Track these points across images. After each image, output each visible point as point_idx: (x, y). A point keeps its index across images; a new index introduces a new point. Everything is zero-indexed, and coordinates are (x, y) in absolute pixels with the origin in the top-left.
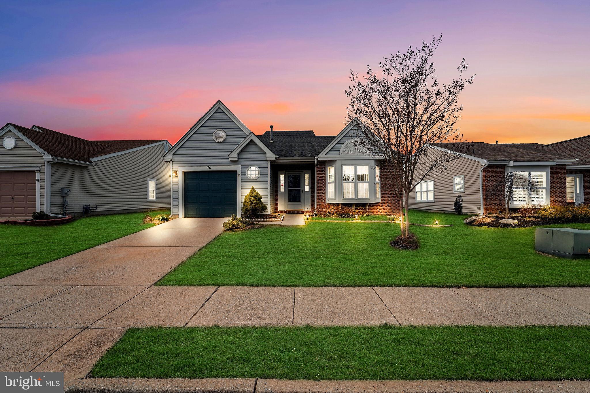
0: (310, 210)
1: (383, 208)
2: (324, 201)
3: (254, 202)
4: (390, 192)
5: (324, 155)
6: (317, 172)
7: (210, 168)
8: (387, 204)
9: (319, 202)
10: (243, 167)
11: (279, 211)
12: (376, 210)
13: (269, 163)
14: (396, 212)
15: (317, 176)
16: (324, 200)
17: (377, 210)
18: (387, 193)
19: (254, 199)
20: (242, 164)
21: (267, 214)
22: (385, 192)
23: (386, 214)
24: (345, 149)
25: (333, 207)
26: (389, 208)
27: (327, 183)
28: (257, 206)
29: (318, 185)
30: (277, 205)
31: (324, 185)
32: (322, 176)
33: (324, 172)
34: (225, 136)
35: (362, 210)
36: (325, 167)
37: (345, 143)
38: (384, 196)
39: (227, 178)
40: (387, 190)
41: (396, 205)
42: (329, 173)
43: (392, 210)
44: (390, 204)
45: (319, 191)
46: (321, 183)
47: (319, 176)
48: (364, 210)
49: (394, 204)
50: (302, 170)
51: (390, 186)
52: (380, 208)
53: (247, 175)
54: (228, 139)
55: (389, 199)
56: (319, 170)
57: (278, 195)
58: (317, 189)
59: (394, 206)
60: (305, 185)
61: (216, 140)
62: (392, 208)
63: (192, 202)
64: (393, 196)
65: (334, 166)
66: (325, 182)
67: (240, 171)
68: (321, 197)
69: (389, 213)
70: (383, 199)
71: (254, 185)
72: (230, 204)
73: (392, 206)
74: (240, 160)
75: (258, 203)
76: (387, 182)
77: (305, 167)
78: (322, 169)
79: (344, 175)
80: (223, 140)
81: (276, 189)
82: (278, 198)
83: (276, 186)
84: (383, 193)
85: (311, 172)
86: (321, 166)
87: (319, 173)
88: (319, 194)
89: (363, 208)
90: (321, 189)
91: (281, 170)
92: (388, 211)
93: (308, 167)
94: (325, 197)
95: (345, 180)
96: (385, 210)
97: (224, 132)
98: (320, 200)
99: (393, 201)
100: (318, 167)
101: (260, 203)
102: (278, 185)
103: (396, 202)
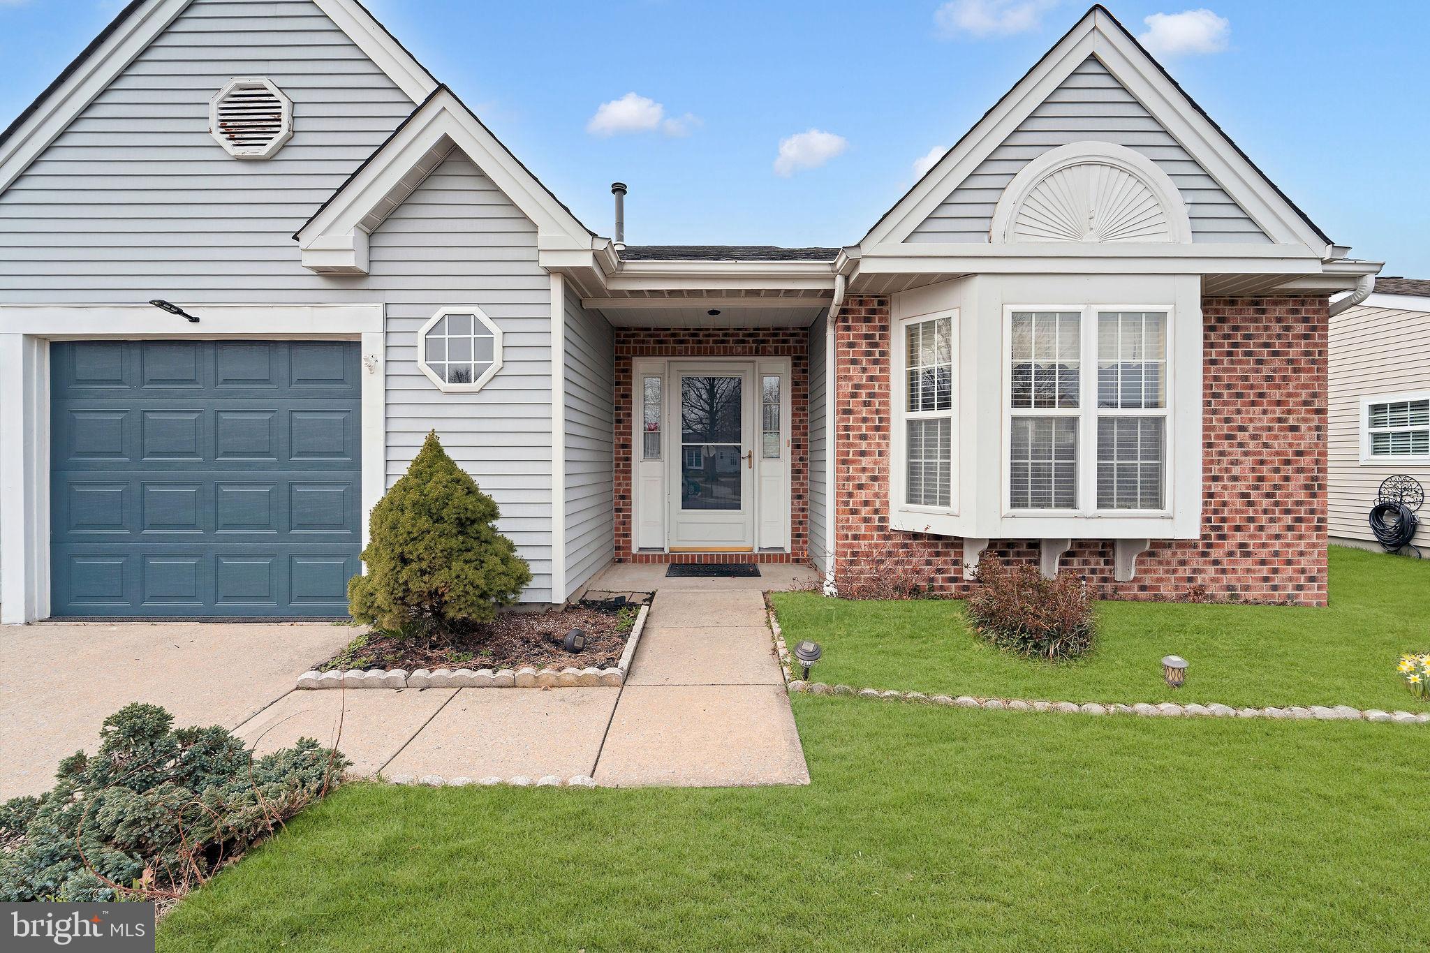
0: (788, 550)
1: (1216, 562)
2: (882, 519)
3: (421, 547)
4: (1253, 470)
5: (894, 245)
6: (837, 354)
7: (196, 320)
8: (1239, 537)
9: (849, 528)
10: (393, 311)
11: (635, 556)
12: (1175, 571)
13: (556, 288)
14: (1285, 588)
15: (839, 378)
16: (877, 517)
17: (1180, 574)
18: (1235, 478)
19: (424, 523)
20: (390, 297)
21: (543, 604)
22: (1227, 470)
23: (1232, 596)
24: (1026, 211)
25: (930, 554)
26: (1248, 563)
27: (899, 415)
28: (437, 582)
29: (847, 428)
30: (624, 523)
31: (877, 429)
32: (871, 378)
33: (883, 353)
34: (285, 118)
35: (1093, 571)
36: (884, 328)
37: (1027, 174)
38: (1221, 495)
39: (306, 381)
40: (1235, 462)
41: (1288, 545)
42: (912, 359)
43: (1265, 571)
44: (1252, 537)
45: (852, 462)
46: (865, 420)
47: (850, 378)
48: (1102, 571)
49: (1277, 537)
50: (751, 354)
51: (1254, 437)
52: (1198, 562)
53: (422, 365)
54: (300, 139)
55: (1247, 512)
56: (851, 345)
57: (630, 478)
58: (838, 454)
59: (1276, 554)
60: (765, 429)
61: (228, 145)
62: (1263, 562)
63: (100, 526)
64: (1268, 496)
65: (954, 314)
66: (888, 412)
67: (382, 336)
68: (863, 495)
69: (1247, 588)
70: (1216, 512)
71: (438, 426)
72: (327, 538)
73: (1263, 554)
74: (378, 269)
75: (449, 555)
76: (1239, 412)
77: (763, 342)
78: (872, 337)
79: (1020, 372)
80: (271, 144)
81: (624, 446)
82: (629, 491)
83: (621, 434)
84: (1215, 479)
85: (794, 365)
86: (867, 320)
87: (854, 362)
88: (848, 479)
89: (1098, 563)
90: (863, 454)
91: (648, 355)
92: (1239, 580)
93: (777, 341)
94: (886, 495)
95: (1020, 399)
96: (1224, 571)
97: (278, 95)
98: (854, 512)
99: (1272, 520)
100: (848, 328)
101: (469, 556)
102: (630, 427)
103: (1290, 528)
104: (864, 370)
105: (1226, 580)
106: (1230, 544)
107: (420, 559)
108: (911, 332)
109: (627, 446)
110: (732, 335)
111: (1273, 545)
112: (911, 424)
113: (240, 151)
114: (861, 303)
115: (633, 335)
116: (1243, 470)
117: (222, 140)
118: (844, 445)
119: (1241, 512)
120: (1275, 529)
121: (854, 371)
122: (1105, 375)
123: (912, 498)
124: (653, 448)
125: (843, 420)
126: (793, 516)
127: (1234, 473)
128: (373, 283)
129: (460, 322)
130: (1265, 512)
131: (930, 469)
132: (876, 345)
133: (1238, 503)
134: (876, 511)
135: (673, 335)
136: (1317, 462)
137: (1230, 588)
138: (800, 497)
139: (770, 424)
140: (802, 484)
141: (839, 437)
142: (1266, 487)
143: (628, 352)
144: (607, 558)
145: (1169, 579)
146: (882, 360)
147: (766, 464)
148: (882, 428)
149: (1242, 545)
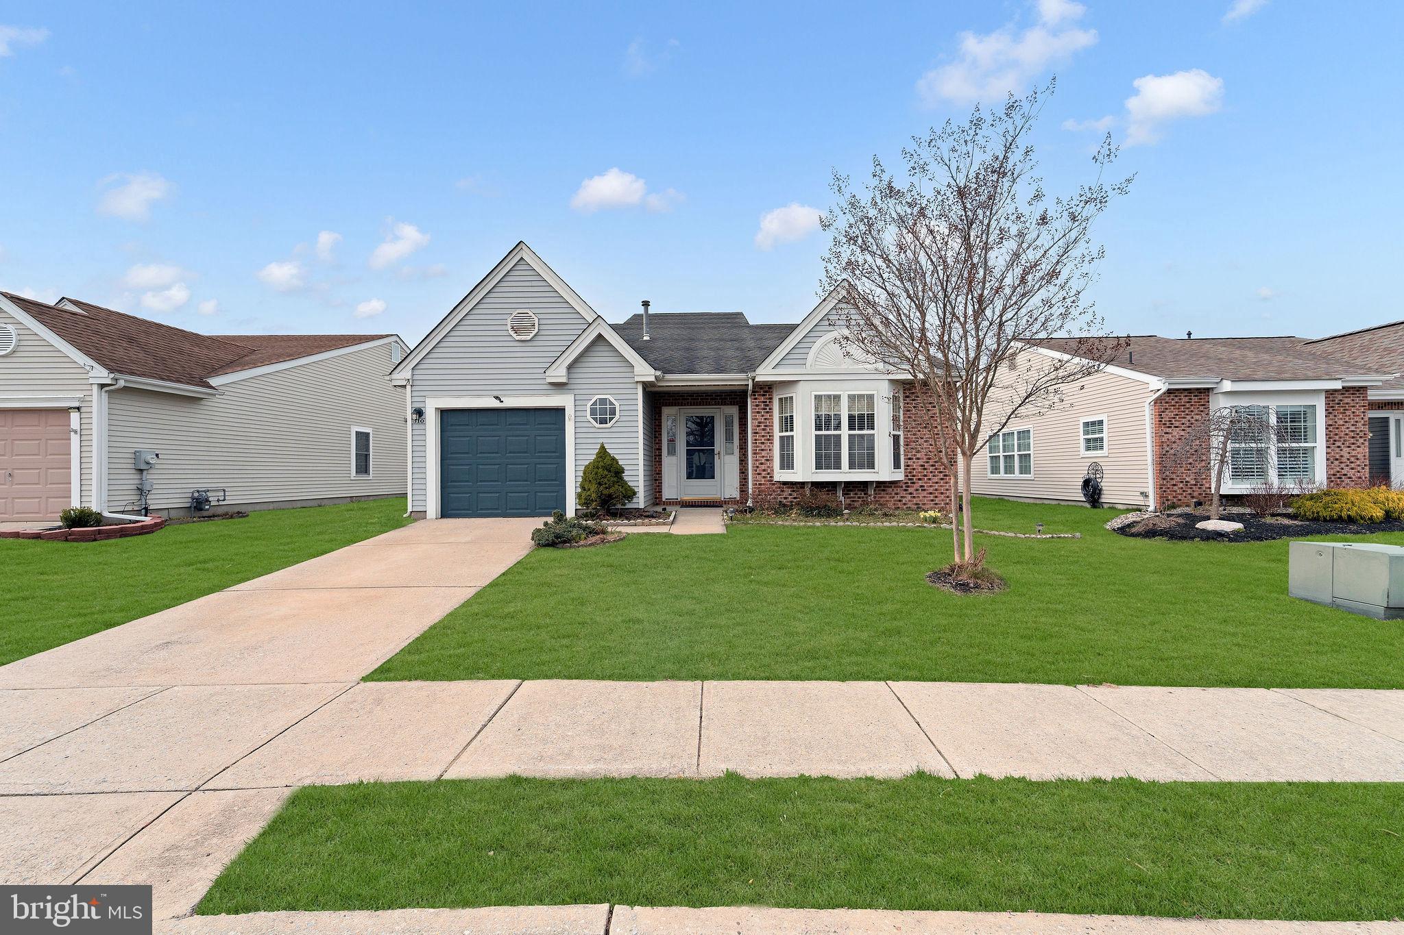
0: (738, 499)
1: (911, 494)
2: (771, 477)
3: (606, 480)
4: (926, 455)
5: (769, 370)
6: (752, 407)
7: (502, 402)
8: (920, 483)
9: (757, 480)
10: (578, 397)
11: (664, 502)
12: (894, 497)
13: (640, 388)
14: (940, 504)
15: (753, 418)
16: (769, 476)
17: (896, 498)
18: (918, 459)
19: (605, 472)
20: (577, 392)
21: (635, 509)
22: (915, 455)
23: (918, 508)
24: (819, 356)
25: (791, 491)
26: (925, 494)
27: (777, 434)
28: (611, 491)
29: (756, 440)
30: (659, 486)
31: (768, 440)
32: (765, 419)
33: (770, 409)
34: (537, 325)
35: (859, 498)
36: (771, 398)
37: (820, 342)
38: (912, 466)
39: (541, 424)
40: (918, 452)
41: (941, 486)
42: (781, 412)
43: (932, 497)
44: (926, 483)
45: (759, 453)
46: (763, 436)
47: (757, 419)
48: (863, 497)
49: (937, 483)
50: (719, 405)
51: (926, 441)
52: (903, 493)
53: (589, 417)
54: (542, 333)
55: (923, 472)
56: (757, 406)
57: (661, 465)
58: (753, 450)
59: (936, 490)
60: (726, 440)
61: (514, 335)
62: (931, 493)
63: (459, 481)
64: (932, 466)
65: (794, 395)
66: (772, 433)
67: (573, 407)
68: (763, 467)
69: (924, 504)
70: (910, 472)
71: (605, 441)
72: (549, 485)
73: (931, 490)
74: (572, 381)
75: (614, 483)
76: (919, 431)
77: (725, 399)
78: (766, 402)
79: (818, 417)
80: (532, 335)
81: (658, 449)
82: (661, 471)
83: (657, 443)
84: (910, 459)
85: (739, 410)
86: (764, 395)
87: (758, 412)
88: (756, 460)
89: (861, 494)
90: (762, 450)
91: (669, 406)
92: (920, 501)
93: (732, 398)
94: (772, 467)
95: (818, 428)
96: (914, 497)
97: (533, 316)
98: (759, 474)
99: (934, 476)
100: (756, 399)
101: (619, 484)
102: (661, 440)
103: (942, 479)
104: (763, 416)
105: (915, 501)
106: (916, 486)
107: (606, 484)
108: (781, 400)
109: (660, 449)
110: (710, 396)
111: (935, 486)
112: (781, 438)
113: (518, 338)
114: (761, 388)
115: (663, 396)
116: (921, 455)
117: (512, 333)
118: (754, 446)
119: (921, 472)
120: (936, 479)
121: (758, 416)
122: (851, 418)
123: (782, 467)
124: (672, 452)
125: (754, 436)
126: (740, 482)
127: (918, 456)
128: (569, 387)
129: (603, 401)
130: (931, 472)
131: (788, 455)
132: (767, 405)
133: (920, 469)
134: (768, 474)
135: (681, 396)
136: (953, 451)
137: (916, 504)
138: (743, 473)
139: (729, 437)
140: (744, 466)
141: (753, 443)
142: (931, 462)
143: (660, 404)
144: (652, 502)
145: (891, 501)
146: (770, 411)
147: (727, 457)
148: (770, 440)
149: (921, 486)
